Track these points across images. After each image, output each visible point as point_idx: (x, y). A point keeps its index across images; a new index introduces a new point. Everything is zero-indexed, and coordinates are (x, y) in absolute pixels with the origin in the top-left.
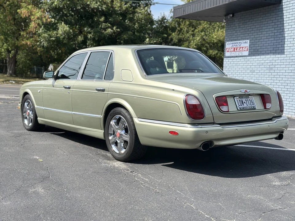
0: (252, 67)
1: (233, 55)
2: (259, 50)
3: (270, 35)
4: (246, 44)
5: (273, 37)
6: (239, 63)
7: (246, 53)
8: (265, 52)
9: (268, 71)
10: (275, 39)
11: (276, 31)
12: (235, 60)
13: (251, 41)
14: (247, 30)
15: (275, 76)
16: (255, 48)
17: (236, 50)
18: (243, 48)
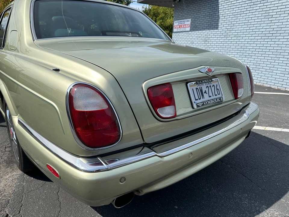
0: (192, 39)
1: (179, 31)
2: (198, 26)
3: (206, 14)
4: (188, 22)
5: (208, 16)
6: (183, 36)
7: (188, 29)
8: (202, 28)
9: (204, 43)
10: (210, 17)
11: (211, 11)
12: (180, 35)
13: (192, 20)
14: (189, 11)
15: (209, 46)
16: (195, 25)
17: (181, 26)
18: (186, 25)
